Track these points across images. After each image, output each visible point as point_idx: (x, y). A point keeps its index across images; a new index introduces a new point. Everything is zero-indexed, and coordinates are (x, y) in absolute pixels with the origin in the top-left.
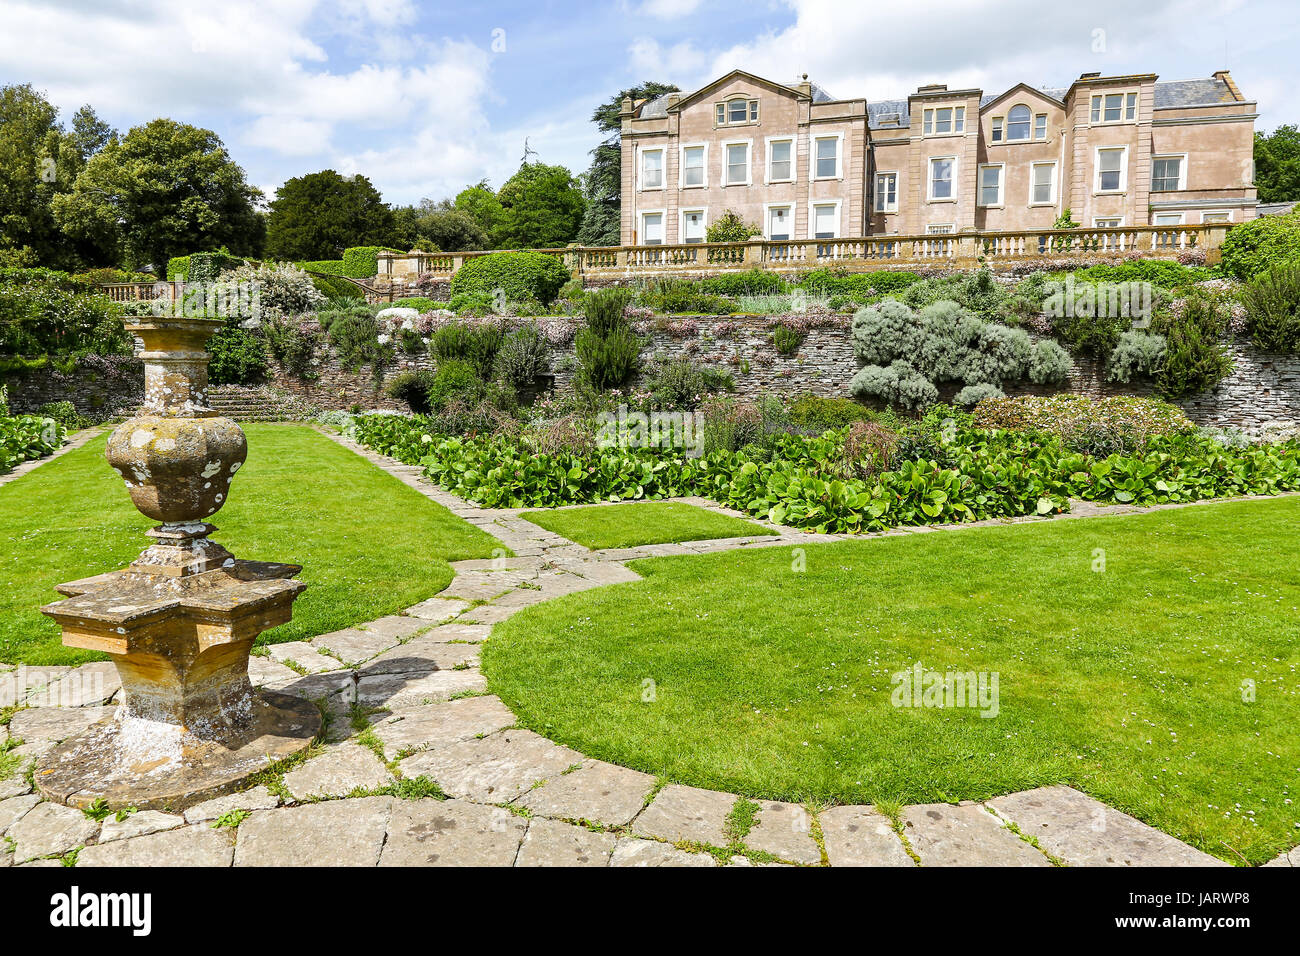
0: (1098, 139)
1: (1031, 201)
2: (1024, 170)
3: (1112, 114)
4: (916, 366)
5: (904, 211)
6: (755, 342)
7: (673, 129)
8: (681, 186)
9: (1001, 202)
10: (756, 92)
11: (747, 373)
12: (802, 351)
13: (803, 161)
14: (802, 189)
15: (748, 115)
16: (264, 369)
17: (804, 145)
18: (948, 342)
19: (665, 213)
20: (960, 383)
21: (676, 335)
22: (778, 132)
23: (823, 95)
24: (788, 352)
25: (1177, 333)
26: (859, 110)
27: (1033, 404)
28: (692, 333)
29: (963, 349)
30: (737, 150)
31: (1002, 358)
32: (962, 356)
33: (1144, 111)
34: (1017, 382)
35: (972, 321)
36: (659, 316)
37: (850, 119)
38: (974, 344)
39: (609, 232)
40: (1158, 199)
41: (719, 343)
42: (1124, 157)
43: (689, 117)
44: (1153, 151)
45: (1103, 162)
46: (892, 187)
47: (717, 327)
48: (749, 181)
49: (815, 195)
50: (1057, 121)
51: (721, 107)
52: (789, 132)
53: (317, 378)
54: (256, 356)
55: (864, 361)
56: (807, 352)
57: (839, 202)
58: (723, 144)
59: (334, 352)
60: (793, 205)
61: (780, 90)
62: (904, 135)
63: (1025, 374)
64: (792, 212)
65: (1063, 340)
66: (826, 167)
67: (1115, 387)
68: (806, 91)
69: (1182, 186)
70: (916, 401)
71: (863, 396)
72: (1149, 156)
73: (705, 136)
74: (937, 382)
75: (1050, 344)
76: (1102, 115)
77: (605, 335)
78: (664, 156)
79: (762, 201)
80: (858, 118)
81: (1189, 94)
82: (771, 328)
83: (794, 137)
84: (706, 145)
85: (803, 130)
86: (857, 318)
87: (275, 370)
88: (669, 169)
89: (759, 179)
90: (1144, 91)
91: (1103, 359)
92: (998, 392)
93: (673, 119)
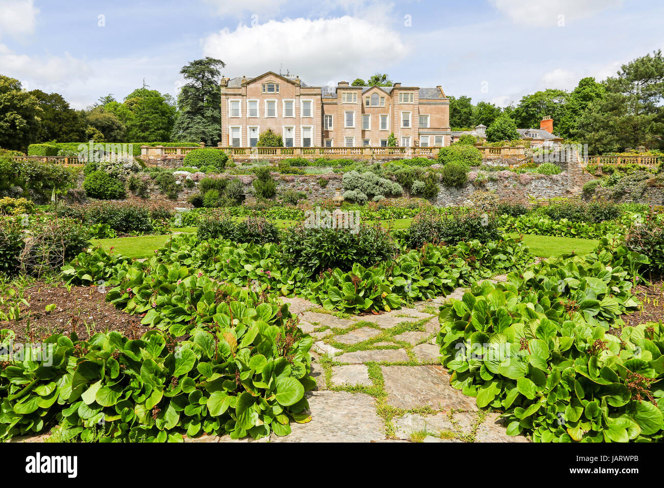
0: (402, 109)
1: (380, 129)
2: (377, 117)
3: (406, 99)
4: (361, 190)
5: (336, 130)
6: (313, 183)
7: (244, 93)
8: (248, 117)
9: (370, 129)
10: (278, 81)
11: (311, 193)
12: (327, 186)
13: (298, 109)
14: (298, 121)
15: (275, 89)
16: (125, 194)
17: (298, 104)
18: (370, 183)
19: (241, 127)
20: (373, 195)
21: (287, 181)
22: (287, 98)
23: (304, 84)
24: (324, 187)
25: (427, 181)
26: (318, 91)
27: (393, 200)
28: (293, 181)
29: (374, 185)
30: (271, 103)
31: (384, 188)
32: (374, 187)
33: (416, 100)
34: (388, 195)
35: (376, 178)
36: (281, 175)
37: (315, 95)
38: (377, 184)
39: (192, 127)
40: (421, 131)
41: (301, 184)
42: (410, 115)
43: (251, 89)
44: (419, 113)
45: (404, 116)
46: (331, 121)
47: (301, 179)
48: (276, 116)
49: (303, 123)
50: (388, 100)
51: (264, 86)
52: (292, 98)
53: (149, 197)
54: (122, 189)
55: (346, 189)
56: (329, 186)
57: (312, 127)
58: (265, 101)
59: (157, 187)
60: (295, 127)
61: (288, 81)
62: (335, 101)
63: (391, 192)
64: (294, 129)
65: (400, 183)
66: (307, 112)
67: (413, 195)
68: (298, 82)
69: (428, 126)
70: (362, 201)
71: (347, 199)
72: (418, 115)
73: (258, 97)
74: (367, 195)
75: (396, 184)
76: (403, 100)
77: (265, 182)
78: (240, 103)
79: (282, 125)
80: (318, 95)
81: (429, 93)
82: (318, 179)
83: (294, 100)
84: (258, 100)
85: (297, 97)
86: (344, 176)
87: (130, 194)
88: (242, 109)
89: (280, 115)
90: (416, 92)
91: (410, 188)
92: (384, 197)
93: (244, 89)
